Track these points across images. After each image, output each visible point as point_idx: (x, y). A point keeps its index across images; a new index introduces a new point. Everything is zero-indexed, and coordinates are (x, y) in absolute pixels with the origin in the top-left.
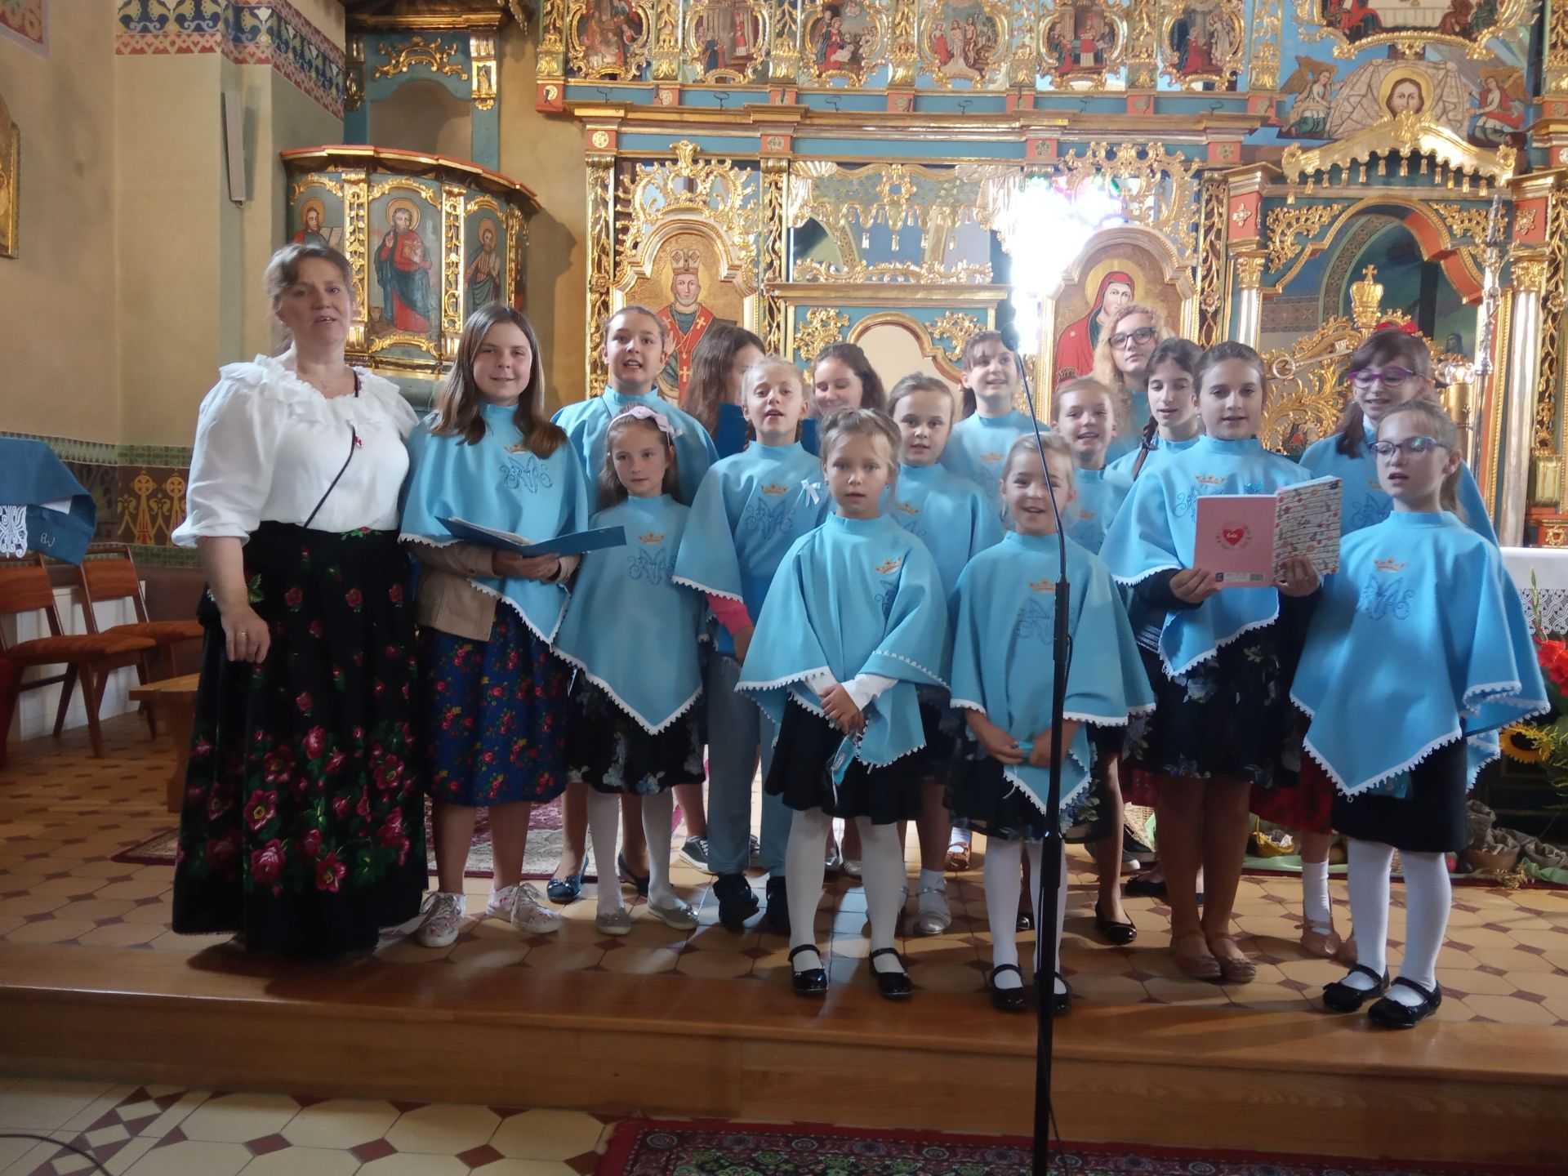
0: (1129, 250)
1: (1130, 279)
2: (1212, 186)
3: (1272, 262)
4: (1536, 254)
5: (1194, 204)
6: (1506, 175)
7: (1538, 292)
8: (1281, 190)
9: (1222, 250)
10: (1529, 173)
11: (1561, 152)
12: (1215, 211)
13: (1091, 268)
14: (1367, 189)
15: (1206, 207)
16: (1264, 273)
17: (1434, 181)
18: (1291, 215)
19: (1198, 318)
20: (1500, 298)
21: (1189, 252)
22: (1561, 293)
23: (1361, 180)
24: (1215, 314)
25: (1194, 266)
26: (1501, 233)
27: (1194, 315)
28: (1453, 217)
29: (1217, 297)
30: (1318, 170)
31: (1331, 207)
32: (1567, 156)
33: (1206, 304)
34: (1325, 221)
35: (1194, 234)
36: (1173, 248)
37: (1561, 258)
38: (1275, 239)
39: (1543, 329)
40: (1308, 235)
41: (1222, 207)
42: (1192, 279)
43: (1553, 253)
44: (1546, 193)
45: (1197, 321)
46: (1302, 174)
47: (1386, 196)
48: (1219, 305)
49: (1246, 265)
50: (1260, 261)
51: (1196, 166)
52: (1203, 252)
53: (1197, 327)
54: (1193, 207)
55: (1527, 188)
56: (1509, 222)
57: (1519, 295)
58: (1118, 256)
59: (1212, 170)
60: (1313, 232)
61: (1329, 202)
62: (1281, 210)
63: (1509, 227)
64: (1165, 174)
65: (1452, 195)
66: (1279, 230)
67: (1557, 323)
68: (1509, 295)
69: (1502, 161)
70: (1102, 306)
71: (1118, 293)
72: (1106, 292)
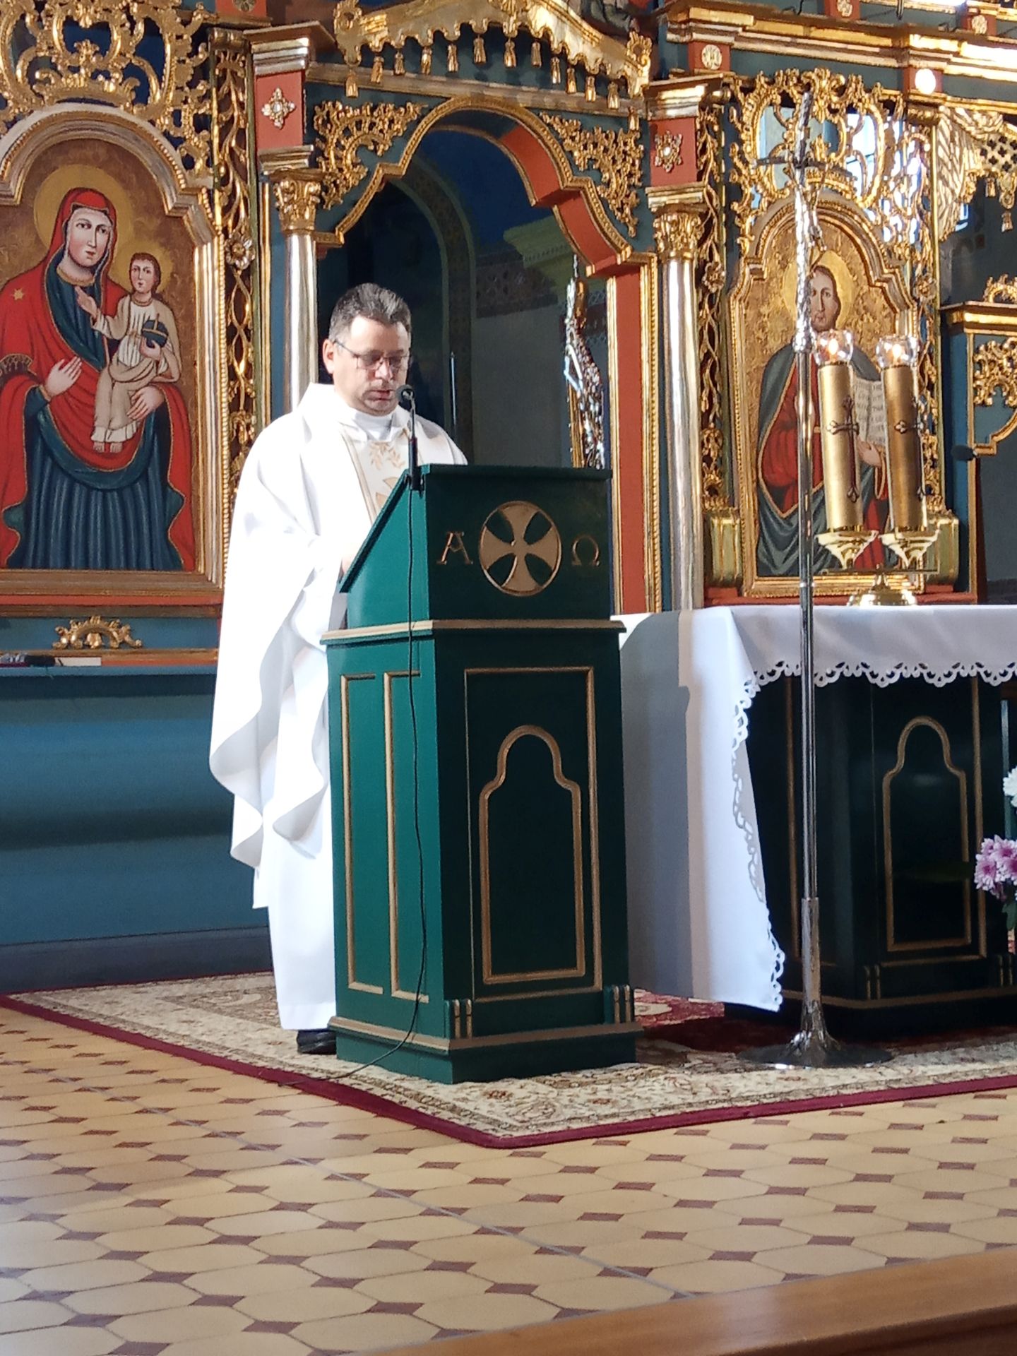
0: (102, 151)
1: (108, 203)
2: (225, 55)
3: (326, 192)
4: (687, 202)
5: (202, 82)
6: (641, 79)
7: (692, 260)
8: (332, 73)
9: (249, 164)
10: (668, 78)
11: (704, 51)
12: (234, 97)
13: (42, 178)
14: (455, 84)
15: (218, 90)
16: (319, 207)
17: (550, 80)
18: (348, 115)
19: (222, 278)
20: (642, 268)
21: (199, 164)
22: (717, 264)
23: (451, 68)
24: (247, 273)
25: (211, 187)
26: (637, 168)
27: (216, 273)
28: (573, 138)
29: (248, 244)
30: (387, 45)
31: (405, 107)
32: (712, 58)
33: (232, 255)
34: (398, 130)
35: (205, 133)
36: (175, 156)
37: (712, 211)
38: (329, 154)
39: (699, 318)
40: (375, 151)
41: (243, 92)
42: (209, 210)
43: (704, 202)
44: (695, 110)
45: (223, 283)
46: (365, 49)
47: (481, 97)
48: (253, 257)
49: (293, 192)
50: (314, 188)
51: (199, 16)
52: (220, 164)
53: (223, 292)
54: (200, 87)
55: (668, 102)
56: (645, 152)
57: (668, 263)
58: (85, 161)
59: (225, 27)
60: (382, 147)
61: (401, 99)
62: (334, 105)
63: (646, 158)
64: (151, 27)
65: (571, 105)
66: (333, 139)
67: (715, 309)
68: (654, 265)
69: (634, 56)
70: (64, 249)
71: (90, 226)
72: (70, 223)
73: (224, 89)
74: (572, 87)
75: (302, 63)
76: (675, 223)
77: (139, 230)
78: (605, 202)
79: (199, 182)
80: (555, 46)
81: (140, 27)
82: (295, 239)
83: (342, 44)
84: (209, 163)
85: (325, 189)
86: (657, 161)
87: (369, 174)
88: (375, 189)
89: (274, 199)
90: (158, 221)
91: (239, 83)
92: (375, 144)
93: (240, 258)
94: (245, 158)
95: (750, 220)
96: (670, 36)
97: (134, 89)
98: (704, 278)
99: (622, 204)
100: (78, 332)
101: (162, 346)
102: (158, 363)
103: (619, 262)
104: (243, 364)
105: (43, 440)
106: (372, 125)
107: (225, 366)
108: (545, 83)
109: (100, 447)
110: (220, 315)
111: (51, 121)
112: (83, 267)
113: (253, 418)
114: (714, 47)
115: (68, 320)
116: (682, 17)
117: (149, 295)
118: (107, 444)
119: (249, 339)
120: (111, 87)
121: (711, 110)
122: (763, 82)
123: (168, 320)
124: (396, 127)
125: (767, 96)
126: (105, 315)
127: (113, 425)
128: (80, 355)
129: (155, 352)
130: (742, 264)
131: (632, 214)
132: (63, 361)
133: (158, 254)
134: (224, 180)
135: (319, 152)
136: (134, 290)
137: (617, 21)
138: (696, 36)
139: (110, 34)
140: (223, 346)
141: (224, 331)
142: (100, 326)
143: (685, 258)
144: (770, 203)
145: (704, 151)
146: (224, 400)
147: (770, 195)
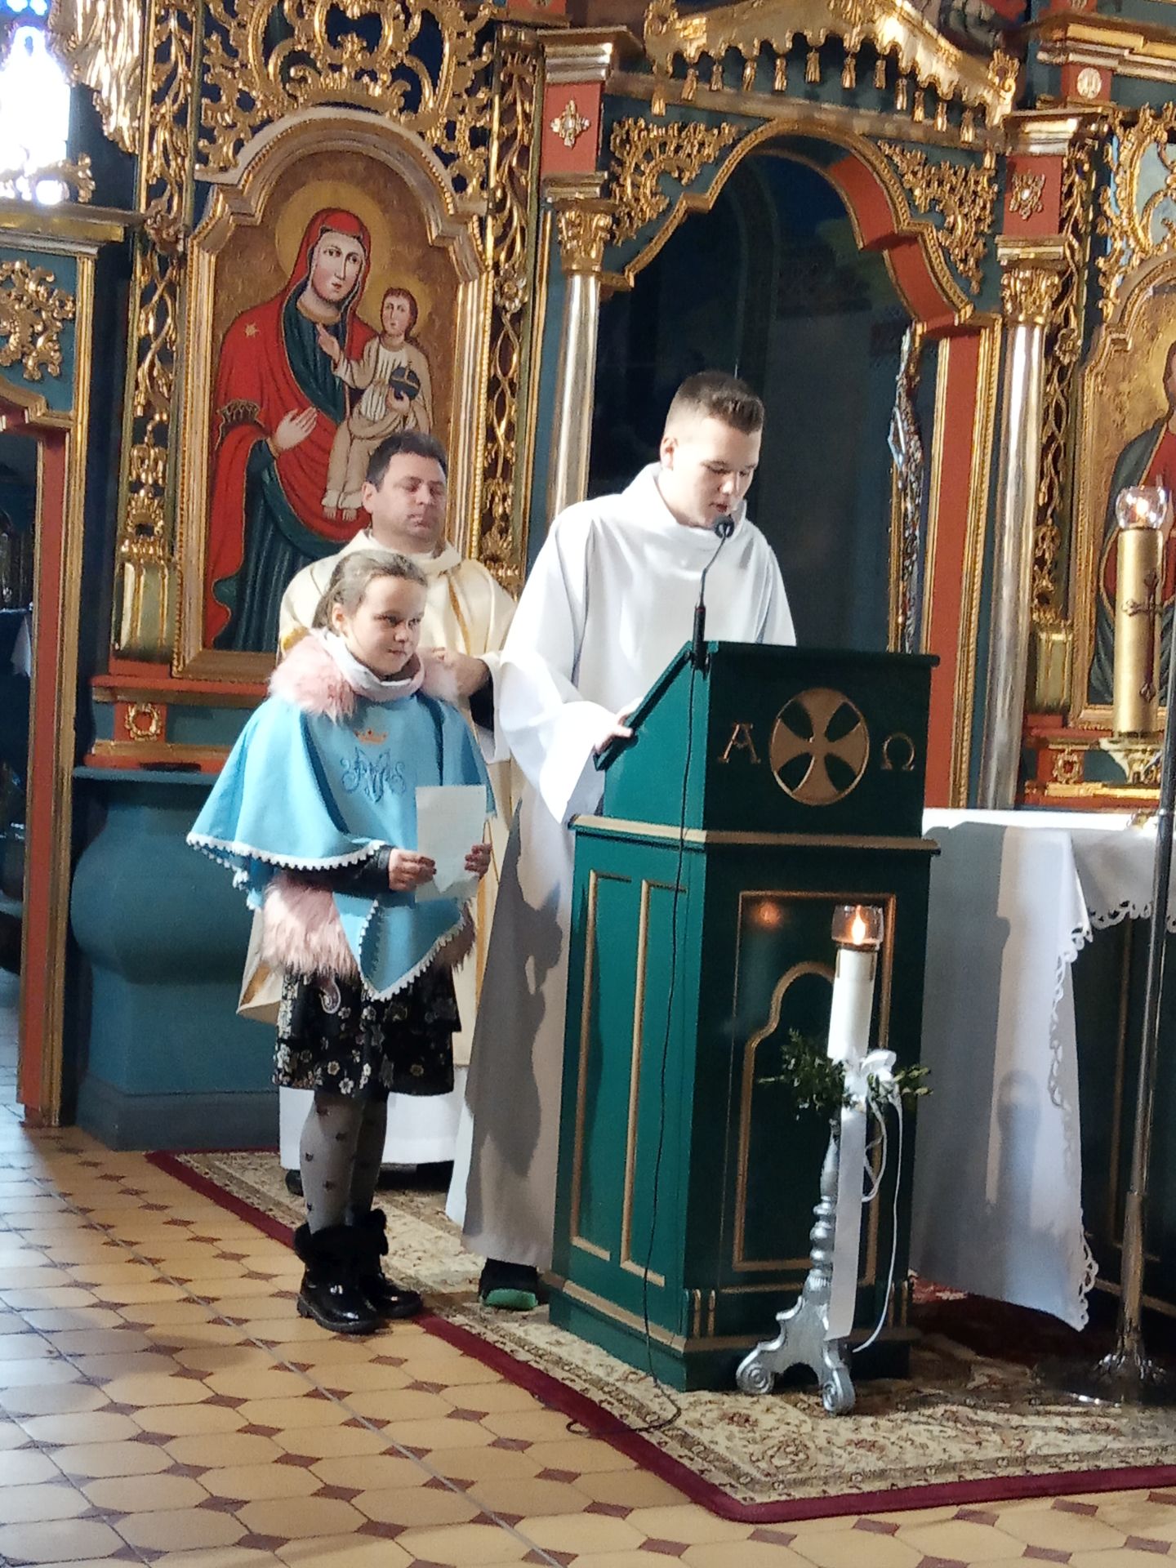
0: (360, 166)
1: (362, 227)
2: (513, 57)
3: (618, 225)
4: (1045, 257)
5: (483, 89)
6: (1002, 107)
7: (1043, 327)
8: (638, 84)
9: (531, 189)
10: (1033, 107)
11: (1081, 76)
12: (519, 108)
13: (288, 195)
14: (780, 103)
15: (501, 98)
16: (608, 244)
17: (894, 104)
18: (652, 136)
19: (488, 322)
20: (983, 331)
21: (473, 185)
22: (1073, 330)
23: (778, 86)
24: (518, 317)
25: (483, 214)
26: (988, 212)
27: (482, 315)
28: (915, 174)
29: (522, 284)
30: (704, 55)
31: (719, 128)
32: (1089, 84)
33: (502, 295)
34: (709, 156)
35: (482, 149)
36: (445, 175)
37: (1073, 267)
38: (625, 179)
39: (1046, 394)
40: (680, 178)
41: (531, 103)
42: (479, 242)
43: (1065, 258)
44: (1063, 147)
45: (488, 328)
46: (679, 58)
47: (810, 120)
48: (526, 299)
49: (580, 225)
50: (603, 221)
51: (487, 11)
52: (496, 188)
53: (487, 340)
54: (481, 95)
55: (1033, 135)
56: (999, 193)
57: (1016, 328)
58: (339, 177)
59: (516, 24)
60: (688, 174)
61: (715, 119)
62: (636, 123)
63: (999, 201)
64: (429, 18)
65: (916, 133)
66: (631, 162)
67: (1066, 383)
68: (998, 327)
69: (997, 80)
70: (308, 278)
71: (339, 253)
72: (316, 249)
73: (509, 97)
74: (919, 114)
75: (603, 73)
76: (1028, 282)
77: (396, 261)
78: (946, 252)
79: (471, 207)
80: (904, 64)
81: (417, 21)
82: (577, 280)
83: (651, 50)
84: (484, 184)
85: (617, 221)
86: (1013, 205)
87: (670, 206)
88: (676, 223)
89: (556, 230)
90: (419, 253)
91: (527, 92)
92: (681, 171)
93: (511, 299)
94: (526, 179)
95: (1117, 280)
96: (1042, 56)
97: (404, 94)
98: (1056, 348)
99: (967, 255)
100: (316, 380)
101: (412, 397)
102: (405, 418)
103: (956, 323)
104: (504, 424)
105: (266, 502)
106: (678, 148)
107: (482, 426)
108: (887, 105)
109: (331, 513)
110: (481, 364)
111: (304, 127)
112: (328, 302)
113: (511, 487)
114: (1093, 71)
115: (306, 364)
116: (1058, 34)
117: (402, 337)
118: (340, 511)
119: (513, 394)
120: (376, 91)
121: (1082, 147)
122: (1148, 116)
123: (421, 368)
124: (706, 152)
125: (1151, 130)
126: (349, 362)
127: (348, 489)
128: (318, 406)
129: (403, 405)
130: (1104, 333)
131: (977, 266)
132: (295, 411)
133: (415, 288)
134: (500, 206)
135: (615, 178)
136: (385, 332)
137: (979, 35)
138: (1072, 57)
139: (380, 28)
140: (483, 402)
141: (484, 386)
142: (342, 372)
143: (1036, 324)
144: (1142, 261)
145: (1069, 194)
146: (479, 465)
147: (1143, 251)
